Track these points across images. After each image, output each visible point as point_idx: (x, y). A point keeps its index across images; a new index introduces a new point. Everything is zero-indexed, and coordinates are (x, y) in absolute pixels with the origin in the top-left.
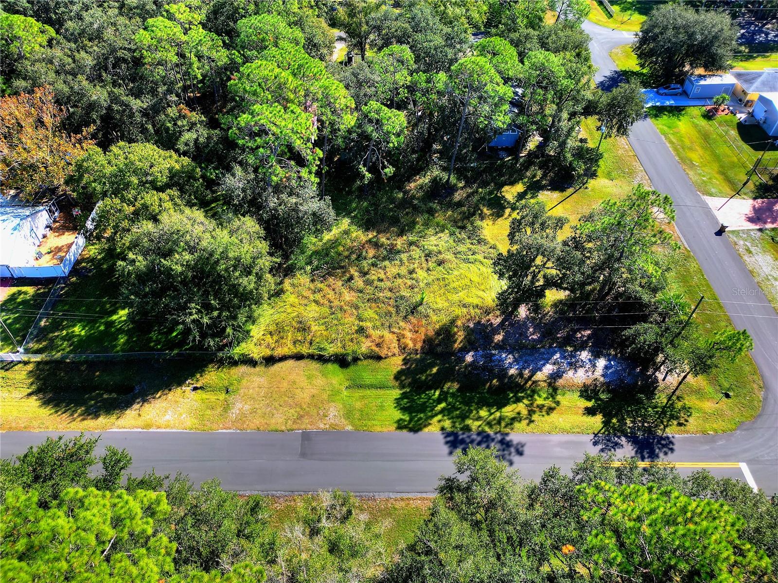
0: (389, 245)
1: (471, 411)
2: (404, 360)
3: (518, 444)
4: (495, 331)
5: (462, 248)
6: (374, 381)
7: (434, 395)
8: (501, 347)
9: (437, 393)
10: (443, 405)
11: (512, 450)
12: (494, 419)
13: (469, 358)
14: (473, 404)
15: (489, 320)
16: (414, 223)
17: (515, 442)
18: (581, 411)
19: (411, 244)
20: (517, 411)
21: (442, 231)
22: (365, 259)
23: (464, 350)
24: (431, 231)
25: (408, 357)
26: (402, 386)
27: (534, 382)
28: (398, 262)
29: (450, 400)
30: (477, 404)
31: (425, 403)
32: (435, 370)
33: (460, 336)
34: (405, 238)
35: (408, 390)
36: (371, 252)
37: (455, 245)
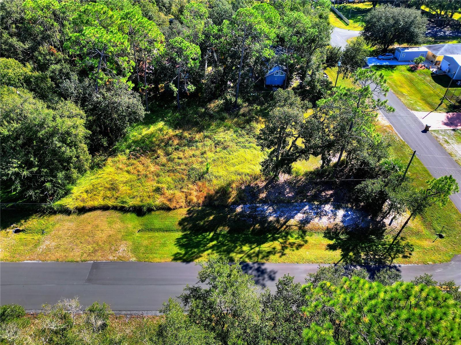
0: (190, 138)
1: (236, 247)
2: (188, 211)
3: (271, 272)
4: (260, 191)
5: (241, 140)
6: (162, 226)
7: (209, 236)
8: (264, 202)
9: (212, 234)
10: (215, 242)
11: (266, 276)
12: (254, 253)
13: (239, 209)
14: (239, 242)
15: (257, 184)
16: (209, 125)
17: (268, 270)
18: (324, 247)
19: (206, 137)
20: (273, 246)
21: (228, 130)
22: (171, 145)
23: (236, 204)
24: (222, 129)
25: (192, 209)
26: (184, 230)
27: (287, 226)
28: (195, 148)
29: (221, 239)
30: (241, 242)
31: (200, 241)
32: (211, 218)
33: (234, 194)
34: (202, 133)
35: (189, 233)
36: (176, 142)
37: (237, 138)
